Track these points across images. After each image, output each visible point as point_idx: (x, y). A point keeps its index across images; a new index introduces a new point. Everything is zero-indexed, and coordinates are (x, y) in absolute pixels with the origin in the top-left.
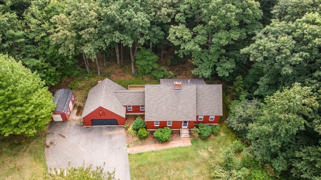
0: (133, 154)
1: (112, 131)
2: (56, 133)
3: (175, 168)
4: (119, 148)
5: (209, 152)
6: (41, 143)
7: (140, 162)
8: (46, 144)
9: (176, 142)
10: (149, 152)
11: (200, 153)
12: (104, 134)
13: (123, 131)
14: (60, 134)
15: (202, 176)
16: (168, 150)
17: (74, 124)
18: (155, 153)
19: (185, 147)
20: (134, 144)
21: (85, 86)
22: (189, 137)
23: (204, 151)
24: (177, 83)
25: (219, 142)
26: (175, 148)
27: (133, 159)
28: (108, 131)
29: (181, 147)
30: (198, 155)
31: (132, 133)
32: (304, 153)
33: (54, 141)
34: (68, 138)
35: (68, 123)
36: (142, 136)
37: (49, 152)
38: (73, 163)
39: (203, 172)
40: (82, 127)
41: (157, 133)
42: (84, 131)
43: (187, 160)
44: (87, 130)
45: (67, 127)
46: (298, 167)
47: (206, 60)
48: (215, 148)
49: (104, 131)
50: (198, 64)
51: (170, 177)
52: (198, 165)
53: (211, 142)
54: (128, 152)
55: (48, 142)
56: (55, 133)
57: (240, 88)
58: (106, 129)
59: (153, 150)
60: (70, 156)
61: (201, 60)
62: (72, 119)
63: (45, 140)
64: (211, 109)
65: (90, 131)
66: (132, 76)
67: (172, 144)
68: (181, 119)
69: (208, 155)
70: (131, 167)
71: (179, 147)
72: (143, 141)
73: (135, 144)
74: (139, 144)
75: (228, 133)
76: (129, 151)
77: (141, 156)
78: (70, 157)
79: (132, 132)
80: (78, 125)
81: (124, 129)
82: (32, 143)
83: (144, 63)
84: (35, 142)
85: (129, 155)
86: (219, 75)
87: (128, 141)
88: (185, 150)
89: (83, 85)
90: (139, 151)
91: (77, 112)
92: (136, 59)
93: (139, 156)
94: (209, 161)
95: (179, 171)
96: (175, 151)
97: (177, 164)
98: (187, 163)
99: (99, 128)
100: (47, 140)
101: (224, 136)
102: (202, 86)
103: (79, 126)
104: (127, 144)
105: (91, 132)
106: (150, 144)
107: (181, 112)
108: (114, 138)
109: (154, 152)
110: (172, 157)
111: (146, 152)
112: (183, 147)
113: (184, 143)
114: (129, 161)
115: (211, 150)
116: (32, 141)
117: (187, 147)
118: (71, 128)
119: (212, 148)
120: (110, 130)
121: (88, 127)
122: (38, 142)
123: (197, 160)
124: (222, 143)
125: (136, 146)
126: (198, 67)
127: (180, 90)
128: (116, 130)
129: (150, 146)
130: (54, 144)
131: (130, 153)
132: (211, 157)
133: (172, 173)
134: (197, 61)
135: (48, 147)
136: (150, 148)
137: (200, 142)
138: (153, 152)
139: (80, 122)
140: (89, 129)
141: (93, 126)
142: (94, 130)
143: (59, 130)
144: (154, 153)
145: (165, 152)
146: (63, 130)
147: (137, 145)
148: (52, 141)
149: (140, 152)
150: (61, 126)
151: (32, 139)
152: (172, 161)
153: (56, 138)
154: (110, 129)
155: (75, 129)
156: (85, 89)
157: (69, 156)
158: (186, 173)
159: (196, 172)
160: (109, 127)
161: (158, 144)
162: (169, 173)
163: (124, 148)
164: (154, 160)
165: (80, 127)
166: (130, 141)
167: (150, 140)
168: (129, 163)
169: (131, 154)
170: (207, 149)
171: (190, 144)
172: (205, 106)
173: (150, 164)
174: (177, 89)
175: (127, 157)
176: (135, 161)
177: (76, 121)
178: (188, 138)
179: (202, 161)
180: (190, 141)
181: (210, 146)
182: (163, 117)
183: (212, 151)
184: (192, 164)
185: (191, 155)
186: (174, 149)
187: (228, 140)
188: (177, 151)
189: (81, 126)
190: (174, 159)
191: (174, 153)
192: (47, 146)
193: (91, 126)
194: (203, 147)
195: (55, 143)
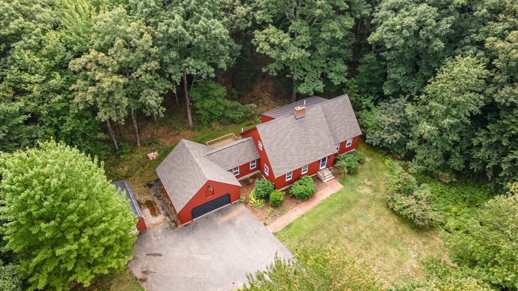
0: (281, 231)
1: (227, 214)
2: (142, 256)
3: (345, 223)
4: (256, 232)
5: (368, 186)
6: (129, 280)
7: (297, 237)
8: (138, 278)
9: (322, 191)
10: (298, 218)
11: (360, 191)
12: (219, 223)
13: (242, 208)
14: (149, 253)
15: (382, 217)
16: (320, 205)
17: (160, 231)
18: (307, 216)
19: (338, 193)
20: (270, 218)
21: (131, 170)
22: (334, 179)
23: (362, 187)
24: (299, 108)
25: (371, 170)
26: (327, 198)
27: (285, 237)
28: (221, 216)
29: (333, 194)
30: (360, 196)
31: (258, 204)
32: (482, 137)
33: (147, 267)
34: (166, 253)
35: (150, 233)
36: (279, 200)
37: (153, 286)
38: (205, 283)
39: (379, 212)
40: (176, 228)
41: (297, 188)
42: (185, 232)
43: (352, 207)
44: (189, 229)
45: (151, 240)
46: (480, 157)
47: (310, 68)
48: (372, 179)
49: (215, 219)
50: (301, 77)
51: (347, 236)
52: (368, 207)
53: (362, 174)
54: (272, 232)
55: (138, 273)
56: (138, 256)
57: (355, 95)
58: (216, 216)
59: (302, 214)
60: (192, 276)
61: (304, 70)
62: (152, 224)
63: (131, 273)
64: (346, 131)
65: (194, 227)
66: (192, 131)
67: (320, 195)
68: (320, 156)
69: (371, 191)
70: (290, 248)
71: (331, 196)
72: (281, 209)
73: (272, 217)
74: (278, 215)
75: (372, 154)
76: (271, 229)
77: (292, 228)
78: (192, 278)
79: (259, 202)
80: (167, 229)
81: (242, 204)
82: (113, 286)
83: (211, 104)
84: (116, 284)
85: (275, 234)
86: (335, 84)
87: (260, 218)
88: (340, 195)
89: (126, 169)
90: (285, 224)
91: (150, 210)
92: (194, 100)
93: (289, 229)
94: (377, 196)
95: (352, 224)
96: (330, 203)
97: (343, 217)
98: (355, 211)
99: (205, 219)
100: (134, 272)
101: (371, 161)
102: (325, 104)
103: (171, 230)
104: (262, 222)
105: (198, 229)
106: (292, 209)
107: (315, 147)
108: (237, 222)
109: (305, 215)
110: (332, 211)
111: (294, 221)
112: (336, 194)
113: (334, 188)
114: (281, 242)
115: (369, 182)
116: (110, 285)
117: (341, 191)
118: (159, 237)
119: (369, 180)
120: (223, 215)
121: (187, 225)
122: (120, 281)
123: (363, 201)
124: (374, 169)
125: (276, 219)
126: (303, 82)
127: (304, 117)
128: (232, 211)
129: (294, 210)
130: (151, 272)
131: (275, 232)
132: (375, 191)
133: (346, 231)
134: (299, 74)
135: (144, 280)
136: (295, 213)
137: (352, 180)
138: (303, 216)
139: (167, 224)
140: (190, 227)
141: (193, 220)
142: (199, 224)
143: (142, 249)
144: (305, 217)
145: (318, 209)
146: (148, 246)
147: (277, 217)
148: (145, 270)
149: (287, 224)
150: (141, 241)
151: (108, 281)
152: (335, 216)
153: (147, 261)
154: (222, 213)
155: (168, 236)
156: (136, 174)
157: (190, 276)
158: (362, 222)
159: (371, 215)
160: (218, 211)
161: (303, 204)
162: (343, 232)
163: (262, 229)
164: (312, 226)
165: (173, 230)
166: (263, 217)
167: (288, 204)
168: (284, 244)
169: (277, 233)
170: (365, 184)
171: (342, 186)
172: (338, 129)
173: (311, 232)
174: (299, 117)
175: (275, 238)
176: (289, 238)
177: (161, 225)
178: (333, 181)
179: (369, 200)
180: (338, 183)
181: (364, 179)
182: (296, 163)
183: (371, 184)
184: (361, 208)
185: (351, 198)
186: (326, 200)
187: (379, 163)
188: (332, 201)
189: (173, 228)
190: (337, 213)
191: (331, 206)
192: (140, 280)
193: (191, 221)
194: (359, 184)
195: (152, 269)
